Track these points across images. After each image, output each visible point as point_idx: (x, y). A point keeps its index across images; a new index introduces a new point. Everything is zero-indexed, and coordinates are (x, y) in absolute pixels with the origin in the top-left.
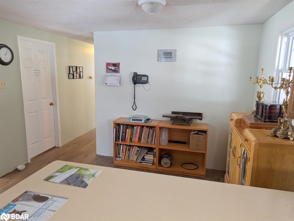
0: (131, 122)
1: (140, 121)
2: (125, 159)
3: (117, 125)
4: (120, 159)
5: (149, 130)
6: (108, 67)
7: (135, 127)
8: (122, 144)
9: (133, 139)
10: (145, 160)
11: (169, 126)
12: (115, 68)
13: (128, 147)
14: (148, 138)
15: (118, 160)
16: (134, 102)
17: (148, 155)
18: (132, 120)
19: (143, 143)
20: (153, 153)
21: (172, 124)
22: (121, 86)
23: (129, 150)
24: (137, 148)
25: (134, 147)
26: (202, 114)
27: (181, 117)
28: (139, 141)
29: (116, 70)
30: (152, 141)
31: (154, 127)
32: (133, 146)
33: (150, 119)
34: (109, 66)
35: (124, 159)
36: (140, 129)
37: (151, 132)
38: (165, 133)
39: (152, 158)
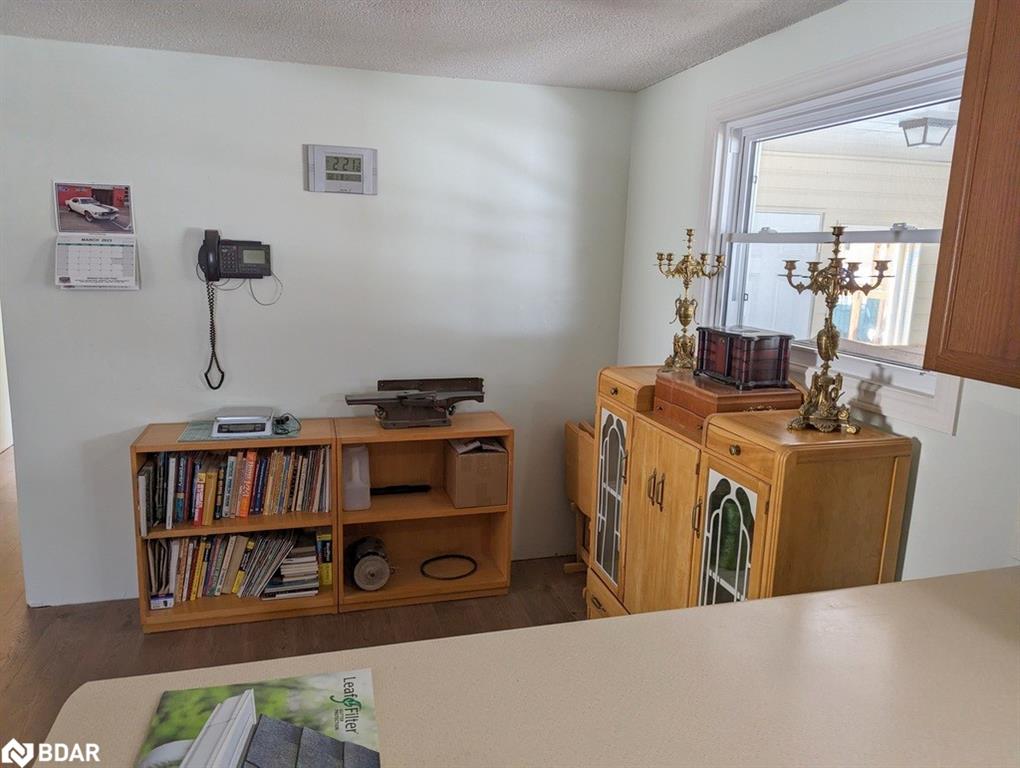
0: (216, 439)
1: (254, 431)
2: (193, 598)
3: (150, 462)
4: (171, 602)
5: (293, 463)
6: (70, 202)
7: (231, 459)
8: (176, 538)
9: (225, 509)
10: (285, 580)
11: (375, 434)
12: (106, 211)
13: (203, 545)
14: (292, 493)
15: (162, 606)
16: (214, 354)
17: (295, 560)
18: (219, 431)
19: (272, 517)
20: (313, 548)
21: (385, 427)
22: (140, 288)
23: (208, 558)
24: (247, 539)
25: (233, 539)
26: (482, 380)
27: (419, 398)
28: (254, 513)
29: (112, 218)
30: (311, 503)
31: (316, 448)
32: (226, 537)
33: (287, 419)
34: (75, 201)
35: (188, 598)
36: (257, 462)
37: (304, 470)
38: (360, 463)
39: (314, 568)
